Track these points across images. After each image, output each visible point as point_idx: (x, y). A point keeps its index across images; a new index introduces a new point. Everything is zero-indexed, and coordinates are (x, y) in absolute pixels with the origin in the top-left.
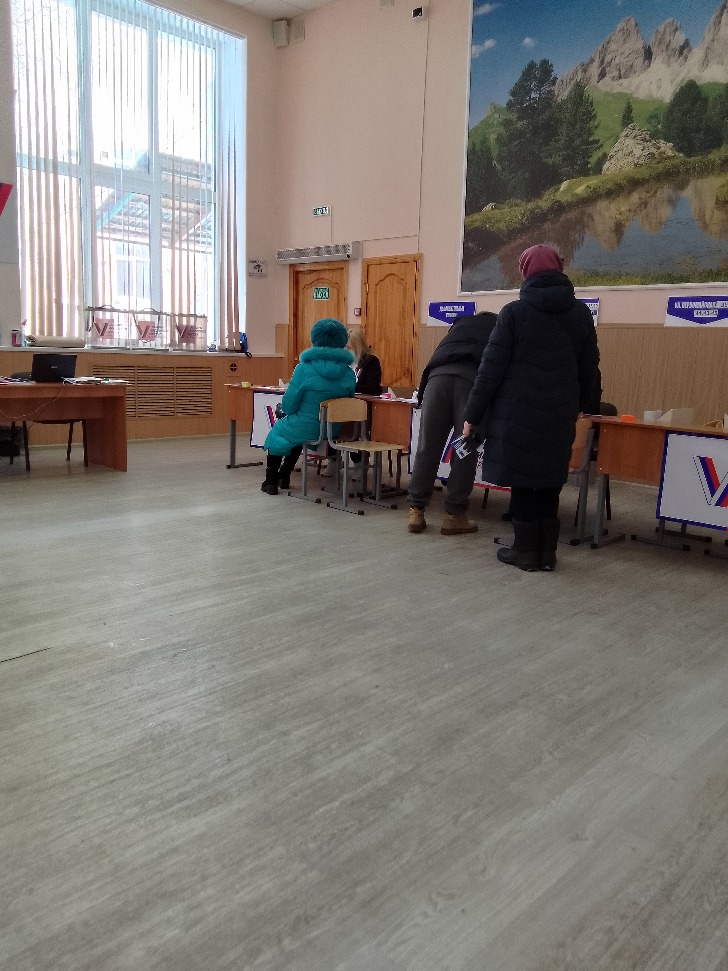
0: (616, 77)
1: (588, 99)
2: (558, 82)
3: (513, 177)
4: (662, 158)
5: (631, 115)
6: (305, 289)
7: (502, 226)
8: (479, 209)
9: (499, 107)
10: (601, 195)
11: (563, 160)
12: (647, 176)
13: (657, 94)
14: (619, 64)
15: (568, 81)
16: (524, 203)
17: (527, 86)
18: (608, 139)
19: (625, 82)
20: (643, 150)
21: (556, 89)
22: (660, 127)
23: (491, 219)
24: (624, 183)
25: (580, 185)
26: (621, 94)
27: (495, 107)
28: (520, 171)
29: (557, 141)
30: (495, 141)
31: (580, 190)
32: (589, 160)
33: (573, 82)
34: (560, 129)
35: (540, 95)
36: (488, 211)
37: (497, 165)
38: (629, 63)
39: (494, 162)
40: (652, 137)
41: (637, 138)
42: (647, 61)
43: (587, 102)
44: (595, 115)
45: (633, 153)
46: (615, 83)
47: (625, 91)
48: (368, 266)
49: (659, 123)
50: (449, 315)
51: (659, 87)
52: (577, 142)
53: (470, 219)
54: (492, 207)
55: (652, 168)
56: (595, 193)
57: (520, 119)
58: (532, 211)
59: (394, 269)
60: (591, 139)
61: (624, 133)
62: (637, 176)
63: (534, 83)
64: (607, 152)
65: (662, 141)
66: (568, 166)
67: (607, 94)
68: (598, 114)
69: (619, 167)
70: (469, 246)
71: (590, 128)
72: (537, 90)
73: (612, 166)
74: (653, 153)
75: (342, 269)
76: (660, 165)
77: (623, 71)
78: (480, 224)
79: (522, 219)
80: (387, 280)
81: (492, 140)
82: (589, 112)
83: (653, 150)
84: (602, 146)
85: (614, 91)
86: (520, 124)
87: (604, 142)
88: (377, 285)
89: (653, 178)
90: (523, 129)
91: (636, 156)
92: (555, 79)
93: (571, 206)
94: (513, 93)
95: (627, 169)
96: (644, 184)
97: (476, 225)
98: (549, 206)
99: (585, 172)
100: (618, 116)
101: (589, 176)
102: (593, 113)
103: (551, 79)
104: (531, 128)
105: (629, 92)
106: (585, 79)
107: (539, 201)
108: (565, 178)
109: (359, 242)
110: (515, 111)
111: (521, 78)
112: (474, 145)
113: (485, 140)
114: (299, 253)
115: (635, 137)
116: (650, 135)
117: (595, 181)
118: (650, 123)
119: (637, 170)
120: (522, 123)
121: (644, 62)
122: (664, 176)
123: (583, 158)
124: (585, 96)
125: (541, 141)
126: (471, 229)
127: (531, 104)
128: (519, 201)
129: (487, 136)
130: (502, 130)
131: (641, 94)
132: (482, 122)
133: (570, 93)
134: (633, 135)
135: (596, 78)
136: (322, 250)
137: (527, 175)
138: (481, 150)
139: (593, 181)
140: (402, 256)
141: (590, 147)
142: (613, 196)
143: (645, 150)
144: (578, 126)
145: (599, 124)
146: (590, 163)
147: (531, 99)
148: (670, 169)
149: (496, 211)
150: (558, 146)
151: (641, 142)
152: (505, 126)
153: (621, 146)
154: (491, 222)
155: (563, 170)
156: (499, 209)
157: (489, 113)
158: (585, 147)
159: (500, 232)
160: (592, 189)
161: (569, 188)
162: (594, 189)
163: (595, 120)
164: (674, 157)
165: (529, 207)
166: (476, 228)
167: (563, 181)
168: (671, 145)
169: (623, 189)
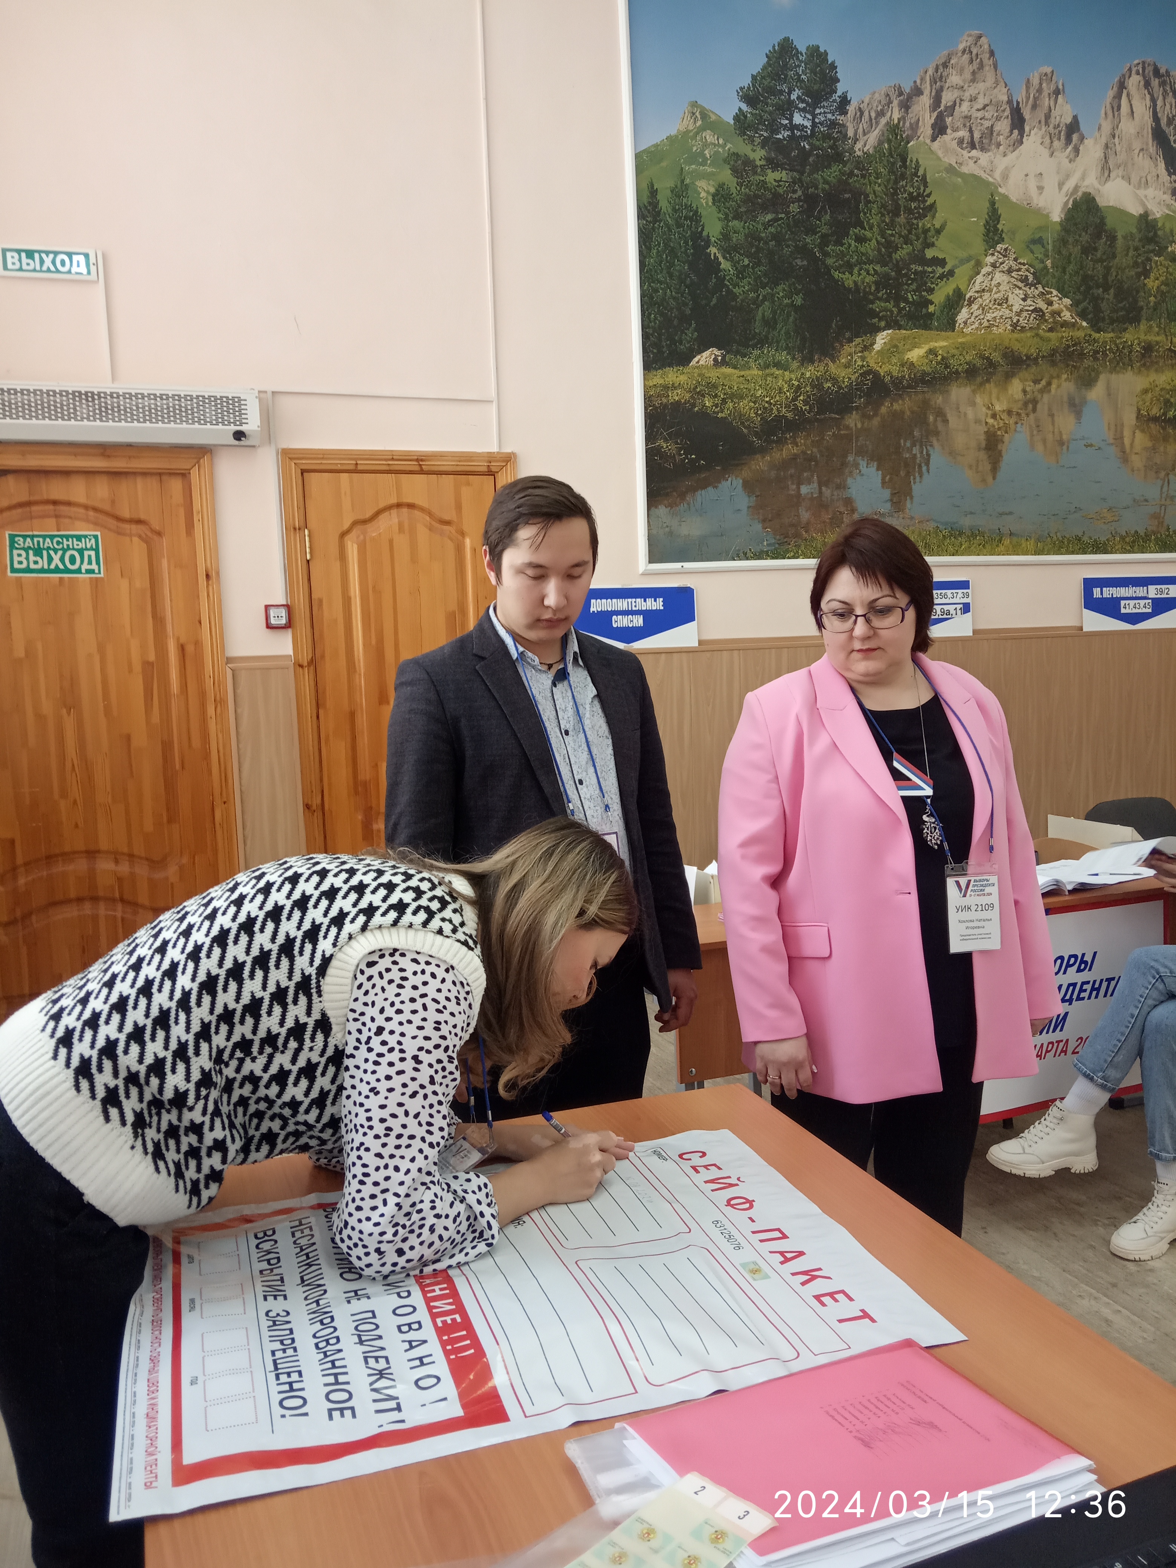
0: (966, 141)
1: (914, 169)
2: (851, 109)
3: (765, 298)
4: (1058, 322)
5: (1000, 226)
7: (744, 407)
8: (683, 359)
9: (713, 117)
10: (957, 372)
11: (875, 285)
12: (1033, 352)
13: (1040, 201)
14: (968, 117)
15: (873, 115)
16: (797, 364)
17: (781, 92)
18: (963, 262)
19: (984, 158)
20: (1024, 300)
21: (849, 123)
22: (1049, 263)
23: (715, 386)
24: (996, 357)
25: (915, 346)
26: (978, 180)
27: (704, 115)
28: (780, 288)
29: (860, 240)
30: (710, 198)
31: (914, 355)
32: (930, 297)
33: (883, 121)
34: (865, 214)
35: (814, 124)
36: (706, 367)
37: (721, 259)
38: (987, 124)
39: (713, 250)
41: (1013, 274)
42: (1016, 132)
43: (916, 174)
44: (933, 206)
45: (1010, 303)
46: (965, 152)
47: (984, 176)
48: (305, 471)
49: (1047, 256)
50: (619, 622)
51: (1041, 188)
52: (904, 252)
53: (658, 379)
54: (715, 360)
55: (1041, 338)
56: (947, 367)
57: (772, 163)
58: (817, 384)
59: (415, 489)
60: (930, 253)
61: (988, 259)
62: (1016, 346)
63: (797, 92)
64: (963, 288)
65: (1055, 292)
66: (887, 301)
67: (950, 169)
68: (938, 205)
69: (986, 324)
70: (661, 446)
71: (926, 231)
72: (804, 110)
73: (972, 319)
74: (1041, 310)
76: (1054, 336)
77: (977, 135)
78: (688, 396)
79: (795, 399)
81: (703, 194)
82: (919, 197)
83: (1042, 305)
84: (951, 273)
85: (965, 170)
87: (956, 266)
88: (342, 537)
89: (1043, 357)
90: (781, 191)
91: (1015, 309)
92: (845, 101)
93: (900, 386)
94: (749, 98)
95: (999, 330)
96: (1028, 366)
97: (675, 396)
98: (853, 378)
99: (921, 318)
100: (977, 221)
101: (931, 329)
102: (930, 201)
103: (839, 97)
104: (800, 193)
105: (991, 180)
106: (907, 124)
107: (831, 364)
108: (883, 324)
110: (757, 140)
111: (763, 68)
112: (653, 193)
113: (681, 190)
115: (1010, 271)
116: (1034, 274)
117: (943, 343)
118: (1030, 251)
119: (1016, 335)
120: (776, 175)
121: (1011, 132)
122: (1060, 355)
123: (918, 290)
124: (911, 161)
125: (825, 230)
126: (665, 406)
127: (793, 139)
128: (783, 356)
129: (687, 181)
130: (726, 176)
131: (1012, 190)
132: (670, 139)
133: (880, 143)
134: (1005, 267)
135: (929, 132)
137: (798, 300)
138: (675, 210)
139: (941, 343)
140: (439, 455)
141: (930, 269)
142: (979, 379)
143: (1029, 302)
144: (902, 219)
145: (943, 227)
146: (932, 303)
147: (793, 127)
148: (1068, 346)
149: (728, 370)
150: (863, 250)
151: (1020, 284)
152: (735, 171)
153: (986, 283)
154: (716, 396)
155: (877, 306)
156: (735, 368)
157: (688, 124)
158: (920, 268)
159: (742, 423)
160: (939, 358)
161: (892, 349)
162: (943, 358)
163: (933, 217)
164: (1074, 325)
165: (808, 375)
166: (677, 404)
167: (879, 330)
168: (1067, 301)
169: (995, 368)
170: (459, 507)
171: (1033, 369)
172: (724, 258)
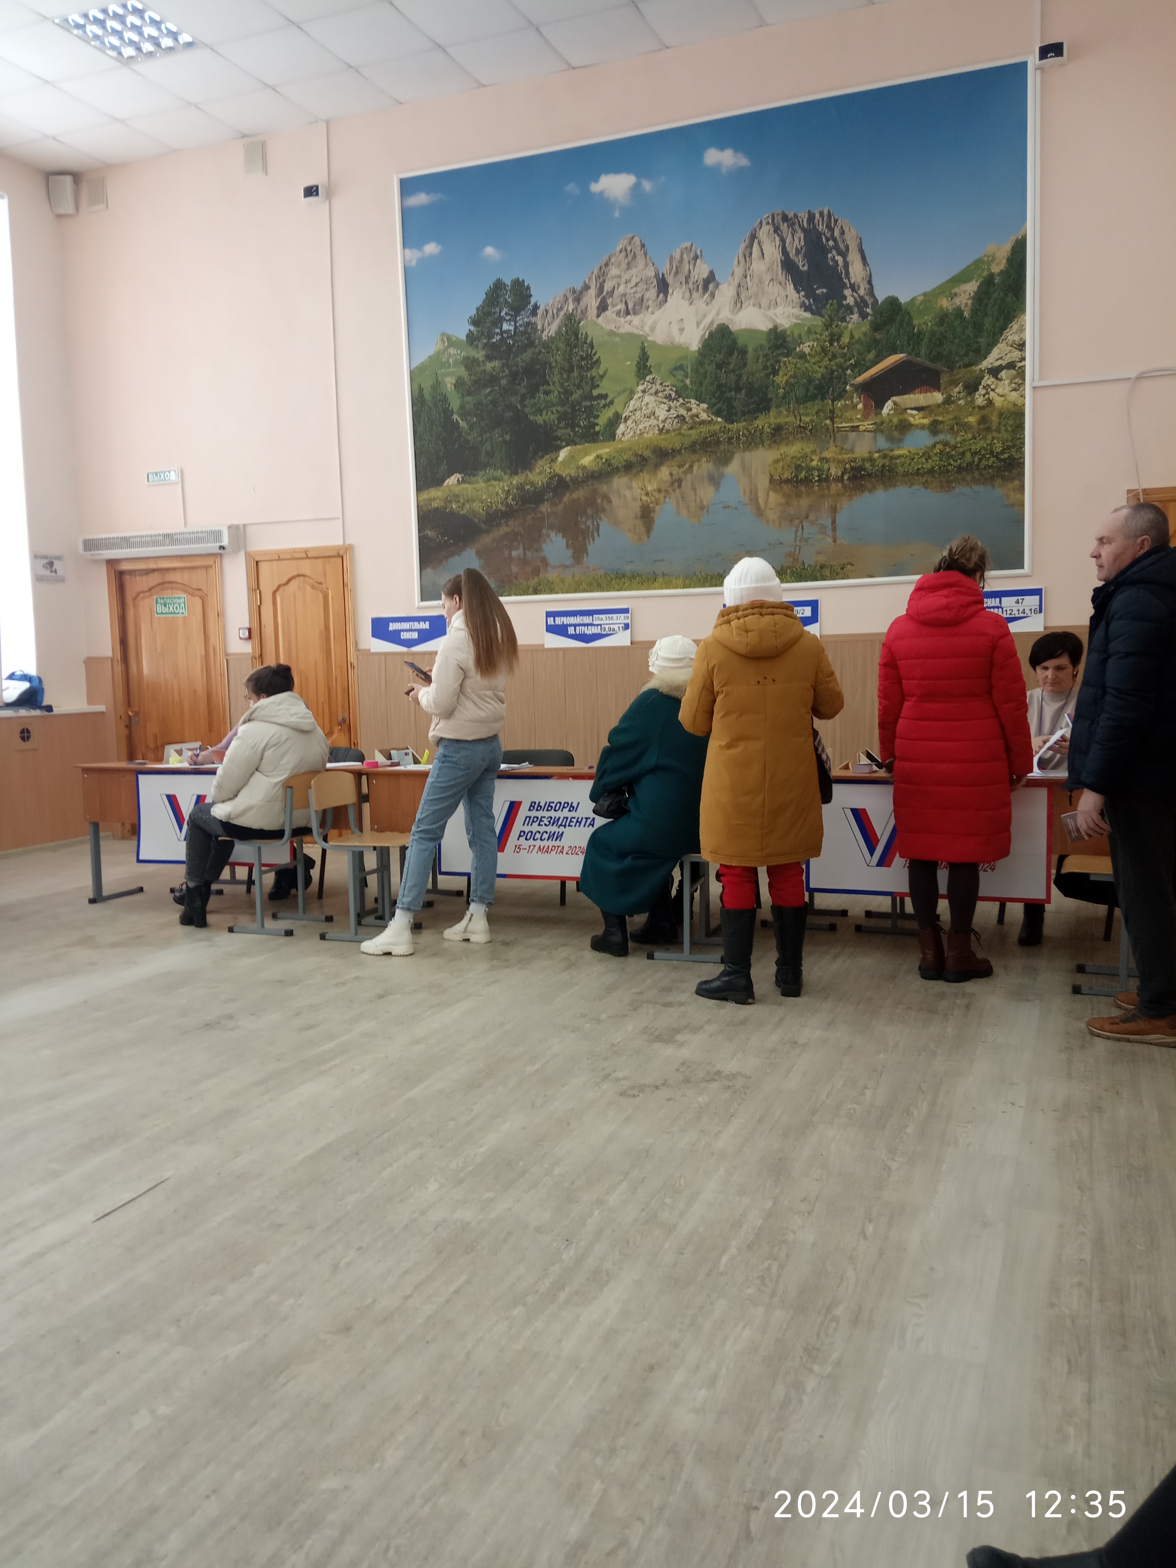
0: (622, 311)
1: (586, 338)
2: (540, 312)
3: (486, 440)
4: (695, 423)
5: (648, 364)
6: (139, 598)
7: (477, 506)
8: (439, 482)
9: (454, 339)
10: (617, 468)
11: (559, 419)
12: (677, 446)
13: (680, 339)
14: (625, 295)
15: (555, 311)
16: (507, 477)
17: (495, 313)
18: (619, 394)
19: (636, 320)
20: (668, 411)
21: (538, 321)
22: (688, 381)
23: (458, 496)
24: (647, 453)
25: (586, 455)
26: (632, 335)
27: (449, 339)
28: (496, 431)
29: (547, 393)
30: (453, 387)
31: (587, 460)
32: (596, 421)
33: (562, 313)
34: (549, 376)
35: (516, 327)
36: (453, 485)
37: (460, 421)
38: (639, 295)
39: (455, 417)
40: (679, 394)
41: (659, 395)
42: (661, 295)
43: (585, 343)
44: (598, 361)
45: (656, 415)
46: (622, 320)
47: (636, 331)
48: (257, 562)
49: (686, 376)
50: (405, 636)
51: (682, 330)
52: (577, 395)
53: (425, 495)
54: (458, 480)
55: (683, 435)
56: (609, 465)
57: (489, 358)
58: (520, 487)
59: (306, 567)
60: (595, 392)
61: (641, 388)
62: (664, 444)
63: (505, 310)
64: (619, 411)
65: (693, 401)
66: (566, 428)
67: (611, 333)
68: (602, 359)
69: (638, 432)
70: (427, 534)
71: (592, 379)
72: (510, 320)
73: (628, 430)
74: (682, 416)
75: (207, 568)
76: (693, 432)
77: (630, 306)
78: (442, 504)
79: (506, 498)
80: (294, 584)
81: (449, 385)
82: (589, 357)
83: (683, 412)
84: (612, 402)
85: (622, 331)
86: (489, 366)
87: (615, 397)
88: (274, 593)
89: (685, 449)
90: (494, 373)
91: (660, 419)
92: (536, 307)
93: (577, 482)
94: (475, 322)
95: (650, 435)
96: (673, 457)
97: (435, 504)
98: (545, 481)
99: (591, 436)
100: (630, 364)
101: (597, 442)
102: (595, 358)
103: (530, 307)
104: (507, 371)
105: (641, 333)
106: (579, 311)
107: (529, 474)
108: (564, 444)
109: (237, 527)
110: (480, 346)
111: (484, 301)
112: (421, 390)
113: (437, 384)
114: (126, 542)
115: (656, 393)
116: (676, 392)
117: (607, 450)
118: (674, 376)
119: (663, 436)
120: (492, 364)
121: (658, 296)
122: (700, 445)
123: (588, 417)
124: (582, 334)
125: (523, 391)
126: (430, 511)
127: (503, 339)
128: (499, 473)
129: (440, 379)
130: (462, 372)
131: (659, 337)
132: (430, 358)
133: (560, 328)
134: (653, 391)
135: (595, 312)
136: (170, 538)
137: (508, 438)
138: (433, 397)
139: (605, 450)
140: (315, 549)
141: (596, 403)
142: (634, 471)
143: (672, 411)
144: (575, 373)
145: (605, 373)
146: (597, 424)
147: (502, 332)
148: (706, 438)
149: (465, 486)
150: (549, 399)
151: (665, 400)
152: (467, 367)
153: (638, 404)
154: (459, 501)
155: (559, 433)
156: (470, 483)
157: (440, 346)
158: (589, 403)
159: (475, 516)
160: (604, 460)
161: (571, 458)
162: (606, 460)
163: (599, 367)
164: (710, 422)
165: (515, 482)
166: (436, 509)
167: (562, 448)
168: (705, 406)
169: (647, 461)
170: (325, 574)
171: (678, 458)
172: (462, 419)
